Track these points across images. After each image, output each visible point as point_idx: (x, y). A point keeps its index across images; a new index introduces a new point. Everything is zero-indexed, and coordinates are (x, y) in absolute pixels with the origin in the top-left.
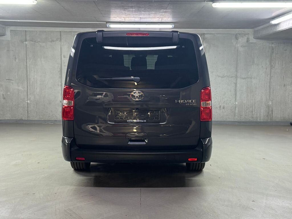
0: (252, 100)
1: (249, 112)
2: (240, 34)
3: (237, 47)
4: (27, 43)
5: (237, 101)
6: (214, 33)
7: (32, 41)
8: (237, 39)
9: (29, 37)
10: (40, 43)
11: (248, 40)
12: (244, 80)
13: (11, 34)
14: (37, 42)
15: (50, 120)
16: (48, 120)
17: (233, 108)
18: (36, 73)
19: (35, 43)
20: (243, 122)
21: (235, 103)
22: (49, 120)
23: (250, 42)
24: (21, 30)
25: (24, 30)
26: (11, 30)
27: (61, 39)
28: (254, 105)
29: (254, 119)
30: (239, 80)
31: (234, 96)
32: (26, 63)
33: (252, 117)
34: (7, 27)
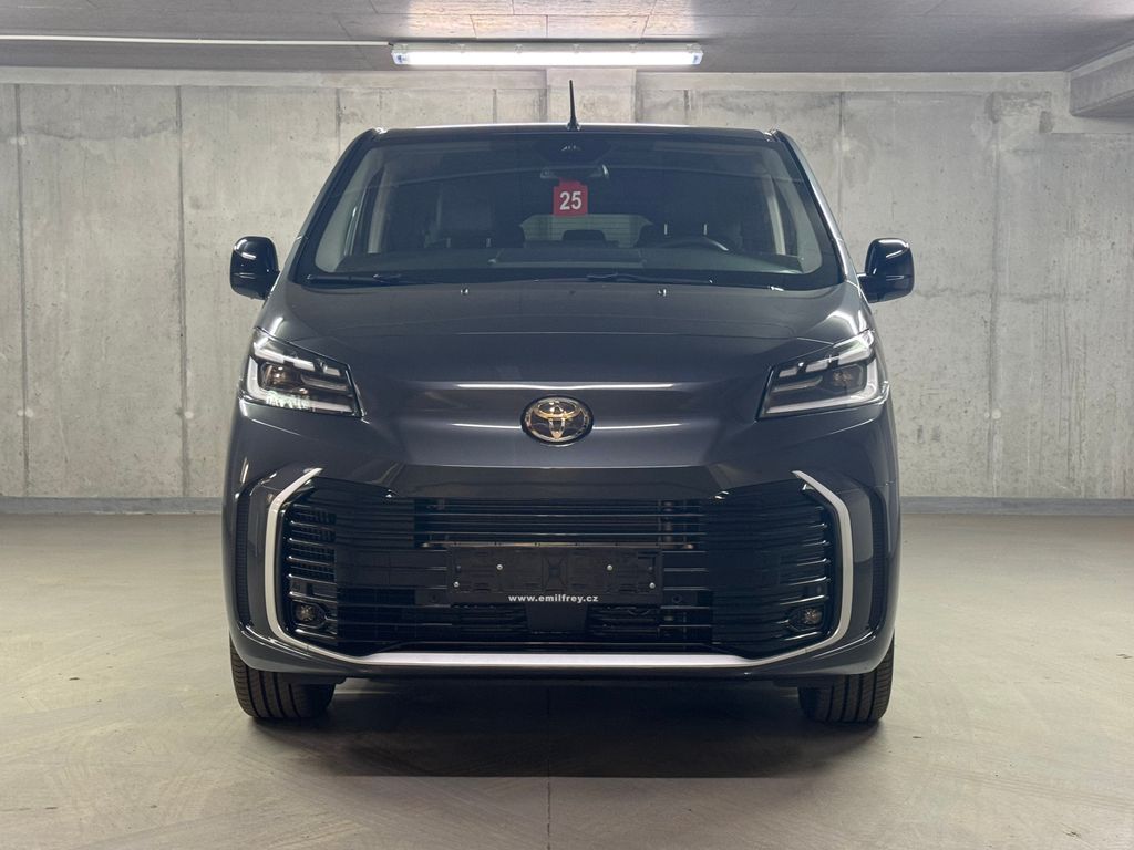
0: (1070, 399)
1: (1054, 454)
2: (1006, 96)
3: (994, 154)
4: (22, 141)
5: (997, 407)
6: (887, 89)
7: (48, 134)
8: (994, 116)
9: (35, 112)
10: (85, 144)
11: (1045, 126)
12: (1032, 307)
14: (71, 138)
15: (132, 499)
16: (122, 496)
17: (981, 439)
18: (63, 282)
19: (62, 141)
20: (1028, 503)
21: (987, 415)
22: (122, 499)
23: (1054, 130)
25: (8, 84)
27: (179, 124)
28: (1079, 424)
29: (1079, 487)
30: (1005, 307)
31: (986, 382)
32: (17, 233)
33: (1068, 478)
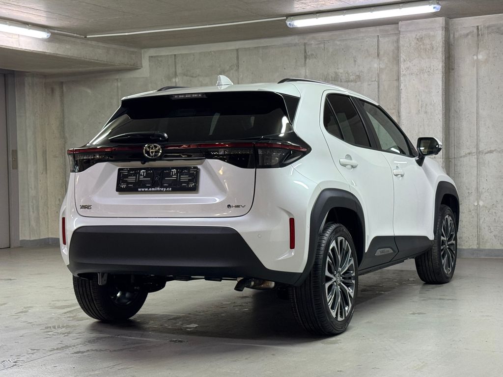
4: (177, 80)
7: (186, 76)
9: (181, 67)
10: (201, 79)
13: (150, 65)
14: (196, 77)
19: (192, 78)
24: (167, 54)
25: (171, 55)
26: (149, 57)
27: (238, 66)
34: (143, 51)
